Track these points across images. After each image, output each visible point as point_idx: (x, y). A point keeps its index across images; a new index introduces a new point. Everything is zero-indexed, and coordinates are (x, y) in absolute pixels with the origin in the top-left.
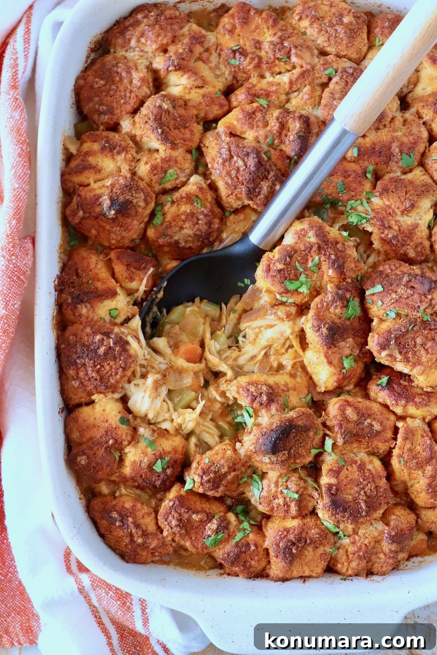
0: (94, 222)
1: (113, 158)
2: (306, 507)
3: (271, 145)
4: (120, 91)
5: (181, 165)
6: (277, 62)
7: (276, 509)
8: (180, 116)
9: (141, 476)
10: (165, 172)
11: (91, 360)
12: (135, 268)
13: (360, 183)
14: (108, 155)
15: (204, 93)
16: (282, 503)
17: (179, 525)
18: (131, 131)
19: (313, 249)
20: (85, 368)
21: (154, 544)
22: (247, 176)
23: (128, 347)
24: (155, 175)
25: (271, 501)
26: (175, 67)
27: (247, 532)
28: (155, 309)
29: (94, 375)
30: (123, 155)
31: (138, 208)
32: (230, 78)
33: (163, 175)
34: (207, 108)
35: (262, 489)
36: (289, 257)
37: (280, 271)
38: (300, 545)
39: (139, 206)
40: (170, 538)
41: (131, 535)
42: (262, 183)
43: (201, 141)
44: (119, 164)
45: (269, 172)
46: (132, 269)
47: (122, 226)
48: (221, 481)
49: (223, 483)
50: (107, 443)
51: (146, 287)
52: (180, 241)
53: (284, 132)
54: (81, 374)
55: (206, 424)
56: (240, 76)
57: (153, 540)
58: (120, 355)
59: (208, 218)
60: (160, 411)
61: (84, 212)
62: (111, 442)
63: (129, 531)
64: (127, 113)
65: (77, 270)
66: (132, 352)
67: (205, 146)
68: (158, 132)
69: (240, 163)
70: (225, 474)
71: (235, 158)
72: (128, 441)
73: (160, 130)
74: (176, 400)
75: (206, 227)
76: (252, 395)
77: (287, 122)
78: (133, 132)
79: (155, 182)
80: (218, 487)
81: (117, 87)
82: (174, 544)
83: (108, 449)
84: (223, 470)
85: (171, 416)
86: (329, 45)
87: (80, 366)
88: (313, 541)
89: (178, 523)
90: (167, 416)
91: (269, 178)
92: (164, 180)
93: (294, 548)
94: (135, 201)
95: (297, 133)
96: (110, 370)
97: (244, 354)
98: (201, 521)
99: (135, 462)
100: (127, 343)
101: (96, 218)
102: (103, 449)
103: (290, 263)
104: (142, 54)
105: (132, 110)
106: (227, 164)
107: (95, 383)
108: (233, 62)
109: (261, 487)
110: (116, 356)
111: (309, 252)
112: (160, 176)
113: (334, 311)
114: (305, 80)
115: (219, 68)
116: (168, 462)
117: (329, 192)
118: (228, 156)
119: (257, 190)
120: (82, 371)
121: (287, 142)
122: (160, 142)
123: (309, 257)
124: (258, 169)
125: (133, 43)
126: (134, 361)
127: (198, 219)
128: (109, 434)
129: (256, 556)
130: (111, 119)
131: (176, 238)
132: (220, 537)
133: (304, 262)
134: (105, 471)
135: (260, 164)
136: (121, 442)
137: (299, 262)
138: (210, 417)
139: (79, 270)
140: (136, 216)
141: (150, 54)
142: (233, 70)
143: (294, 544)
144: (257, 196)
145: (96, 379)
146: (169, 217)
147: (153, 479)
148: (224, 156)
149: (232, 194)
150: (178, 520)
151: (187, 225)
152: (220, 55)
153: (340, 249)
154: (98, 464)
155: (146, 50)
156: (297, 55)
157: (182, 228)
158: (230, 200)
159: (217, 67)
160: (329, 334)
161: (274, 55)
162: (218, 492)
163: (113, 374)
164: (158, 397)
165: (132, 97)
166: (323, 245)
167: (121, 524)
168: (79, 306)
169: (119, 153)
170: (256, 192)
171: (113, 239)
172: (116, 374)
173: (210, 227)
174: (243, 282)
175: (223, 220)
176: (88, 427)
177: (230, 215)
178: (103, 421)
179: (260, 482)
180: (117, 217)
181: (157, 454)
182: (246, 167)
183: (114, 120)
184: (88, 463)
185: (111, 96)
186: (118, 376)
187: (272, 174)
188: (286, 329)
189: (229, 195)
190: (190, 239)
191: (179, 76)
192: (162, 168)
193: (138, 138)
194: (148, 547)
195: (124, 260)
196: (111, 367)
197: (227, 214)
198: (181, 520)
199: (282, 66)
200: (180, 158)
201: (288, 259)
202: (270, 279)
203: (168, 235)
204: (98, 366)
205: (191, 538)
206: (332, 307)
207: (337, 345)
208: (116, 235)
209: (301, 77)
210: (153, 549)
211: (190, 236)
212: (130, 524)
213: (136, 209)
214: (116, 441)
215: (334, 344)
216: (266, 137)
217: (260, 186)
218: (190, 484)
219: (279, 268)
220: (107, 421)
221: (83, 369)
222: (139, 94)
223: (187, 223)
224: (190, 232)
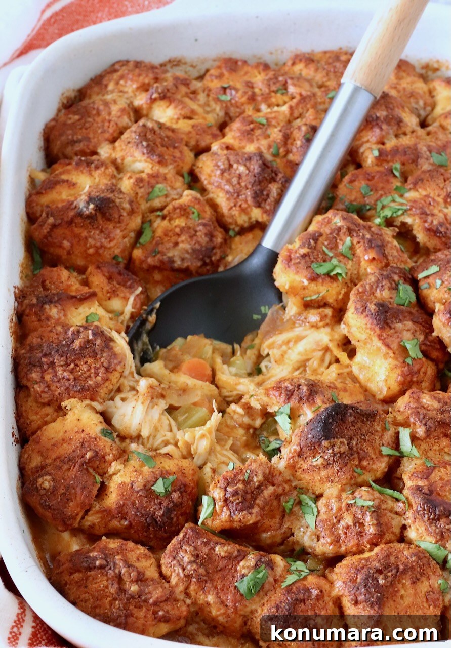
0: (67, 232)
1: (91, 175)
2: (388, 526)
3: (276, 155)
4: (97, 123)
5: (171, 182)
6: (273, 94)
7: (343, 536)
8: (167, 137)
9: (134, 503)
10: (153, 187)
11: (62, 356)
12: (119, 284)
13: (388, 181)
14: (84, 171)
15: (193, 124)
16: (351, 523)
17: (194, 562)
18: (111, 155)
19: (342, 231)
20: (53, 368)
21: (156, 594)
22: (252, 180)
23: (112, 344)
24: (140, 188)
25: (334, 525)
26: (160, 94)
27: (304, 574)
28: (145, 338)
29: (66, 374)
30: (103, 169)
31: (122, 211)
32: (222, 114)
33: (150, 190)
34: (198, 137)
35: (319, 512)
36: (314, 240)
37: (304, 256)
38: (390, 574)
39: (123, 209)
40: (181, 588)
41: (119, 578)
42: (270, 185)
43: (194, 165)
44: (97, 180)
45: (276, 175)
46: (115, 283)
47: (102, 231)
48: (254, 498)
49: (257, 501)
50: (83, 457)
51: (133, 308)
52: (175, 259)
53: (289, 141)
54: (48, 377)
55: (225, 452)
56: (233, 111)
57: (155, 589)
58: (102, 351)
59: (208, 228)
60: (159, 425)
61: (55, 219)
62: (88, 455)
63: (117, 571)
64: (107, 140)
65: (43, 282)
66: (117, 350)
67: (198, 167)
68: (143, 145)
69: (242, 169)
70: (258, 487)
71: (235, 166)
72: (114, 455)
73: (145, 143)
74: (181, 419)
75: (207, 239)
76: (286, 390)
77: (291, 133)
78: (114, 156)
79: (141, 197)
80: (251, 507)
81: (94, 120)
82: (188, 601)
83: (85, 467)
84: (255, 479)
85: (175, 436)
86: (329, 80)
87: (45, 367)
88: (408, 569)
89: (193, 559)
90: (169, 436)
91: (278, 179)
92: (151, 196)
93: (381, 576)
94: (118, 201)
95: (304, 136)
96: (88, 370)
97: (269, 378)
98: (229, 557)
99: (123, 483)
100: (111, 340)
101: (71, 222)
102: (77, 466)
103: (315, 247)
104: (121, 94)
105: (111, 138)
106: (225, 174)
107: (67, 384)
108: (223, 98)
109: (315, 510)
110: (96, 351)
111: (338, 234)
112: (147, 191)
113: (381, 294)
114: (307, 104)
115: (208, 105)
116: (172, 484)
117: (353, 198)
118: (227, 166)
119: (265, 193)
120: (49, 373)
121: (294, 150)
122: (146, 156)
123: (338, 241)
124: (263, 170)
125: (111, 86)
126: (120, 362)
127: (196, 232)
128: (86, 445)
129: (323, 608)
130: (87, 146)
131: (170, 254)
132: (260, 575)
133: (334, 246)
134: (78, 499)
135: (265, 165)
136: (104, 457)
137: (326, 247)
138: (230, 442)
139: (47, 282)
140: (119, 222)
141: (131, 94)
142: (224, 105)
143: (380, 572)
144: (265, 200)
145: (69, 380)
146: (159, 233)
147: (152, 509)
148: (222, 167)
149: (235, 206)
150: (193, 555)
151: (183, 238)
152: (208, 95)
153: (376, 232)
154: (68, 488)
155: (126, 89)
156: (294, 85)
157: (176, 244)
158: (233, 213)
159: (207, 104)
160: (379, 309)
161: (269, 89)
162: (251, 514)
163: (92, 375)
164: (156, 406)
165: (111, 126)
166: (353, 227)
167: (104, 562)
168: (47, 307)
169: (97, 168)
170: (263, 195)
171: (91, 247)
172: (97, 374)
173: (211, 240)
174: (259, 313)
175: (227, 241)
176: (54, 445)
177: (235, 236)
178: (77, 432)
179: (313, 505)
180: (96, 214)
181: (157, 473)
182: (249, 171)
183: (91, 147)
184: (54, 487)
185: (86, 129)
186: (99, 378)
187: (280, 176)
188: (324, 336)
189: (231, 208)
190: (187, 256)
191: (164, 106)
192: (149, 183)
193: (119, 161)
194: (146, 601)
195: (105, 270)
196: (90, 366)
197: (231, 233)
198: (197, 556)
199: (278, 98)
200: (169, 176)
201: (312, 241)
202: (293, 268)
203: (159, 252)
204: (72, 365)
205: (216, 588)
206: (378, 291)
207: (393, 326)
208: (95, 239)
209: (302, 101)
210: (155, 604)
211: (187, 252)
212: (117, 562)
213: (119, 211)
214: (97, 453)
215: (387, 324)
216: (270, 147)
217: (268, 189)
218: (208, 506)
219: (302, 253)
220: (83, 431)
221: (50, 370)
222: (119, 123)
223: (182, 236)
224: (187, 246)
